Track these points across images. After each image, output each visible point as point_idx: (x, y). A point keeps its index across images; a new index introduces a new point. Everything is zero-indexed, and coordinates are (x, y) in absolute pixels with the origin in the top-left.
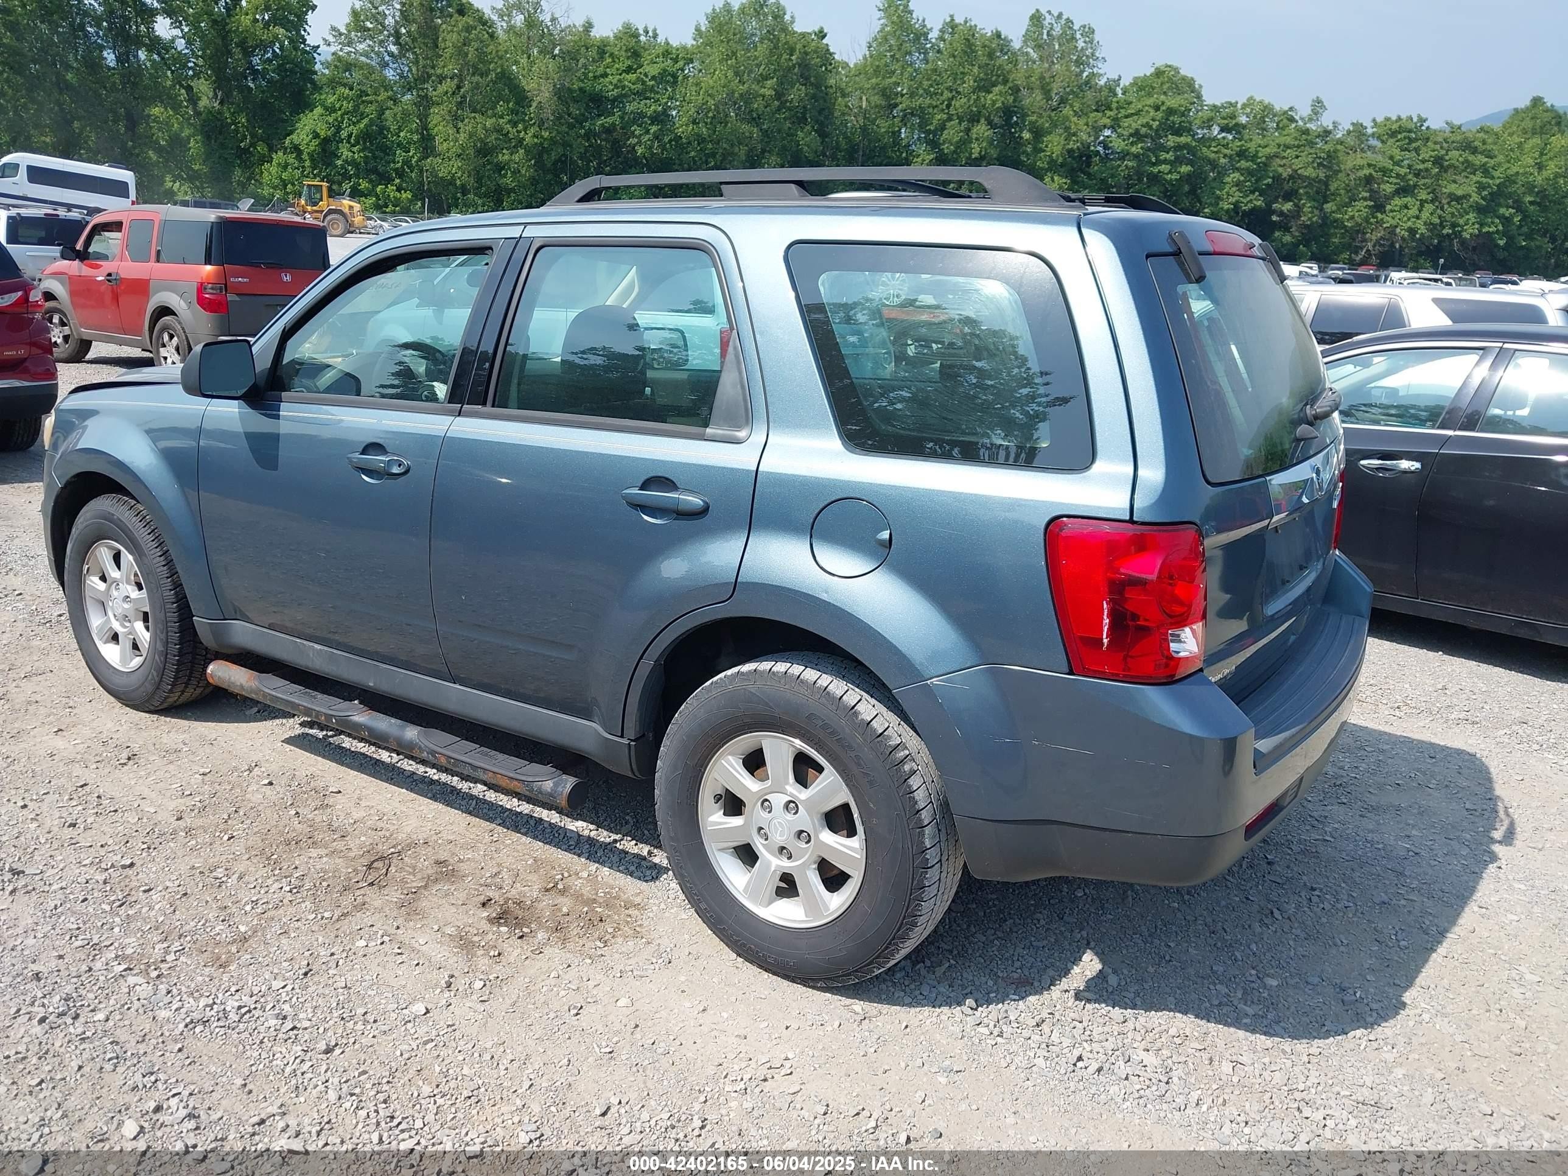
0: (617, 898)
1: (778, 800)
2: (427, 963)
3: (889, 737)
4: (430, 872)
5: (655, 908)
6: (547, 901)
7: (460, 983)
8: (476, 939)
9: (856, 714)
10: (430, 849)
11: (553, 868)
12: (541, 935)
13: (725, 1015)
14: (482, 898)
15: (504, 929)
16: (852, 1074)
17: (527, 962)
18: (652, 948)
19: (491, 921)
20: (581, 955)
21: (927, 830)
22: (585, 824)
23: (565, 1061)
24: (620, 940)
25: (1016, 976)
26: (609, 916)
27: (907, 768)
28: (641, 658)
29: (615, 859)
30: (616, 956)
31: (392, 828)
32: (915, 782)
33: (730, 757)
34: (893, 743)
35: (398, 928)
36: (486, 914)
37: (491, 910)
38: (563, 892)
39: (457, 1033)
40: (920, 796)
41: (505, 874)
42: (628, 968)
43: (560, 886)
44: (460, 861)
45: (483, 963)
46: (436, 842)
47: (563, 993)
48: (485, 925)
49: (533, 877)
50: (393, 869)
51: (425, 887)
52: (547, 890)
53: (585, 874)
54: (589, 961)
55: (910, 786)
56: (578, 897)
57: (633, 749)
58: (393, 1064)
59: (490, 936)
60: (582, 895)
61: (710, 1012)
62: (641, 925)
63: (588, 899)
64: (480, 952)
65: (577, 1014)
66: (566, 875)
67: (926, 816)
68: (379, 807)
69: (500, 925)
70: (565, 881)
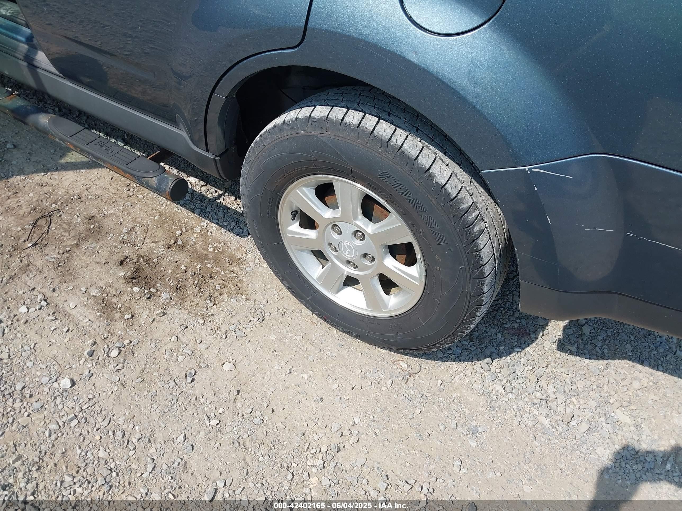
0: (223, 252)
1: (347, 229)
2: (75, 330)
3: (462, 200)
4: (82, 228)
5: (251, 264)
6: (171, 257)
7: (100, 353)
8: (115, 300)
9: (432, 177)
10: (82, 204)
11: (174, 223)
12: (165, 296)
13: (306, 376)
14: (119, 257)
15: (136, 289)
16: (404, 438)
17: (154, 323)
18: (250, 304)
19: (126, 280)
20: (196, 314)
21: (488, 280)
22: (197, 180)
23: (181, 437)
24: (225, 297)
25: (516, 325)
26: (217, 272)
27: (476, 229)
28: (213, 91)
29: (220, 214)
30: (223, 314)
31: (54, 183)
32: (482, 241)
33: (304, 189)
34: (465, 206)
35: (54, 290)
36: (122, 274)
37: (126, 268)
38: (181, 248)
39: (97, 408)
40: (486, 253)
41: (138, 229)
42: (232, 328)
43: (179, 242)
44: (105, 216)
45: (119, 327)
46: (87, 197)
47: (180, 359)
48: (121, 285)
49: (159, 233)
50: (53, 227)
51: (77, 245)
52: (170, 247)
53: (198, 229)
54: (201, 321)
55: (477, 246)
56: (193, 253)
57: (218, 163)
58: (43, 447)
59: (125, 297)
60: (196, 251)
61: (295, 373)
62: (241, 281)
63: (201, 254)
64: (118, 315)
65: (193, 380)
66: (184, 230)
67: (487, 269)
68: (45, 163)
69: (134, 285)
70: (184, 236)
